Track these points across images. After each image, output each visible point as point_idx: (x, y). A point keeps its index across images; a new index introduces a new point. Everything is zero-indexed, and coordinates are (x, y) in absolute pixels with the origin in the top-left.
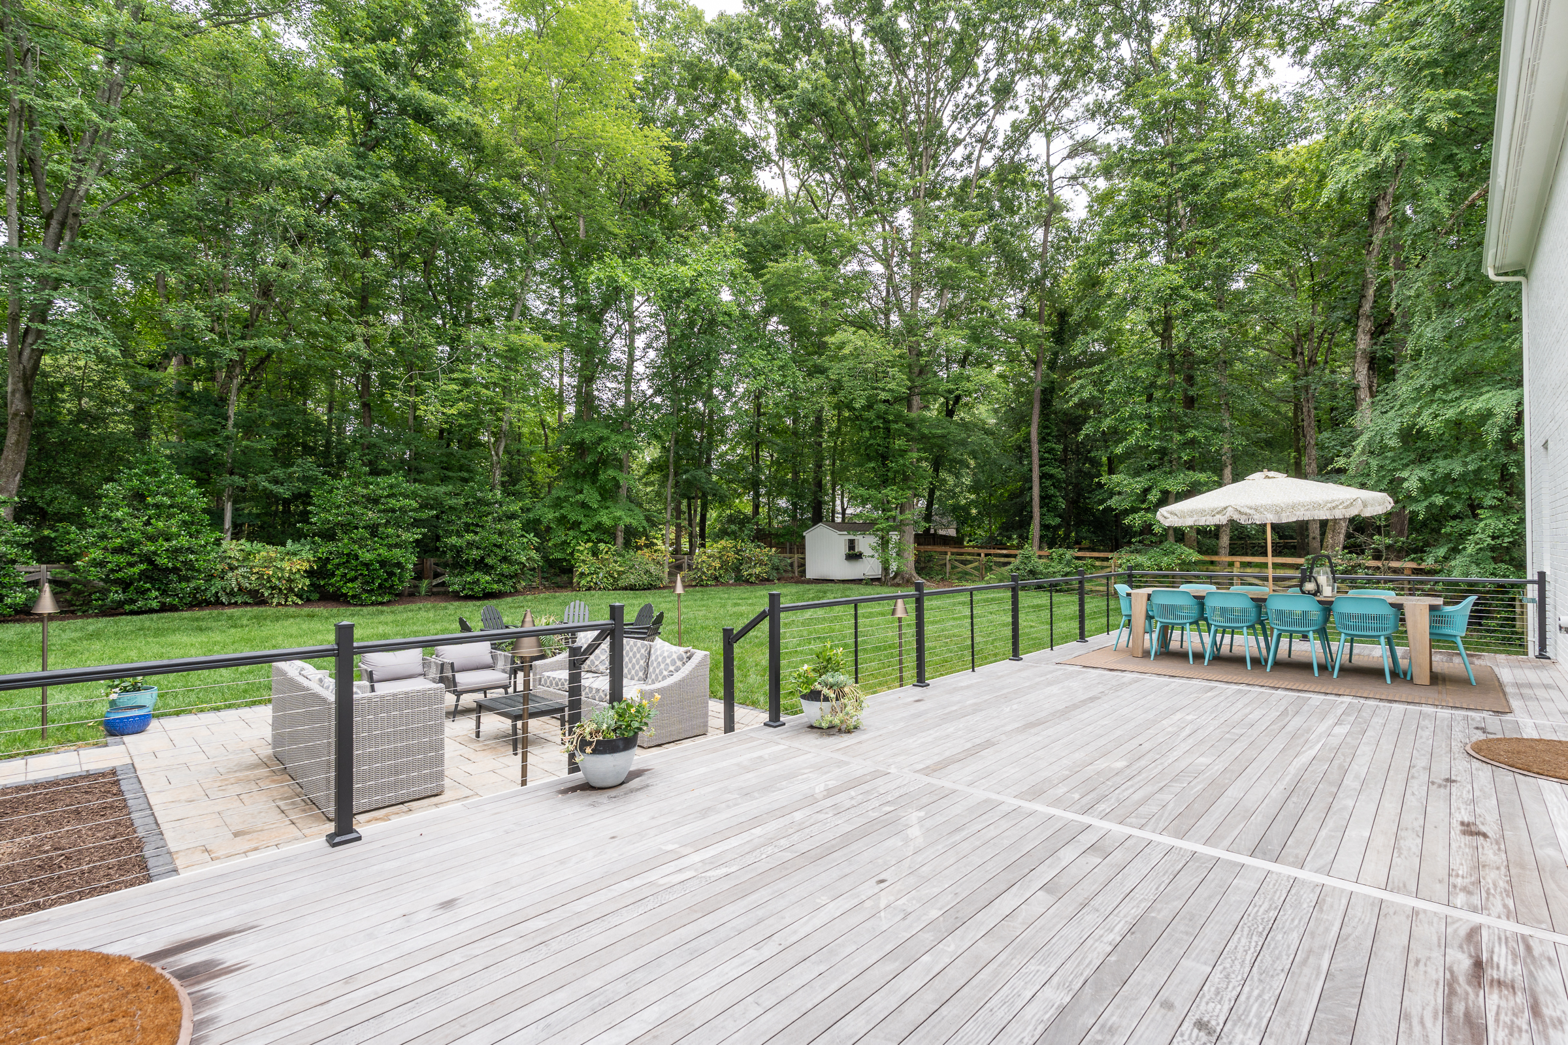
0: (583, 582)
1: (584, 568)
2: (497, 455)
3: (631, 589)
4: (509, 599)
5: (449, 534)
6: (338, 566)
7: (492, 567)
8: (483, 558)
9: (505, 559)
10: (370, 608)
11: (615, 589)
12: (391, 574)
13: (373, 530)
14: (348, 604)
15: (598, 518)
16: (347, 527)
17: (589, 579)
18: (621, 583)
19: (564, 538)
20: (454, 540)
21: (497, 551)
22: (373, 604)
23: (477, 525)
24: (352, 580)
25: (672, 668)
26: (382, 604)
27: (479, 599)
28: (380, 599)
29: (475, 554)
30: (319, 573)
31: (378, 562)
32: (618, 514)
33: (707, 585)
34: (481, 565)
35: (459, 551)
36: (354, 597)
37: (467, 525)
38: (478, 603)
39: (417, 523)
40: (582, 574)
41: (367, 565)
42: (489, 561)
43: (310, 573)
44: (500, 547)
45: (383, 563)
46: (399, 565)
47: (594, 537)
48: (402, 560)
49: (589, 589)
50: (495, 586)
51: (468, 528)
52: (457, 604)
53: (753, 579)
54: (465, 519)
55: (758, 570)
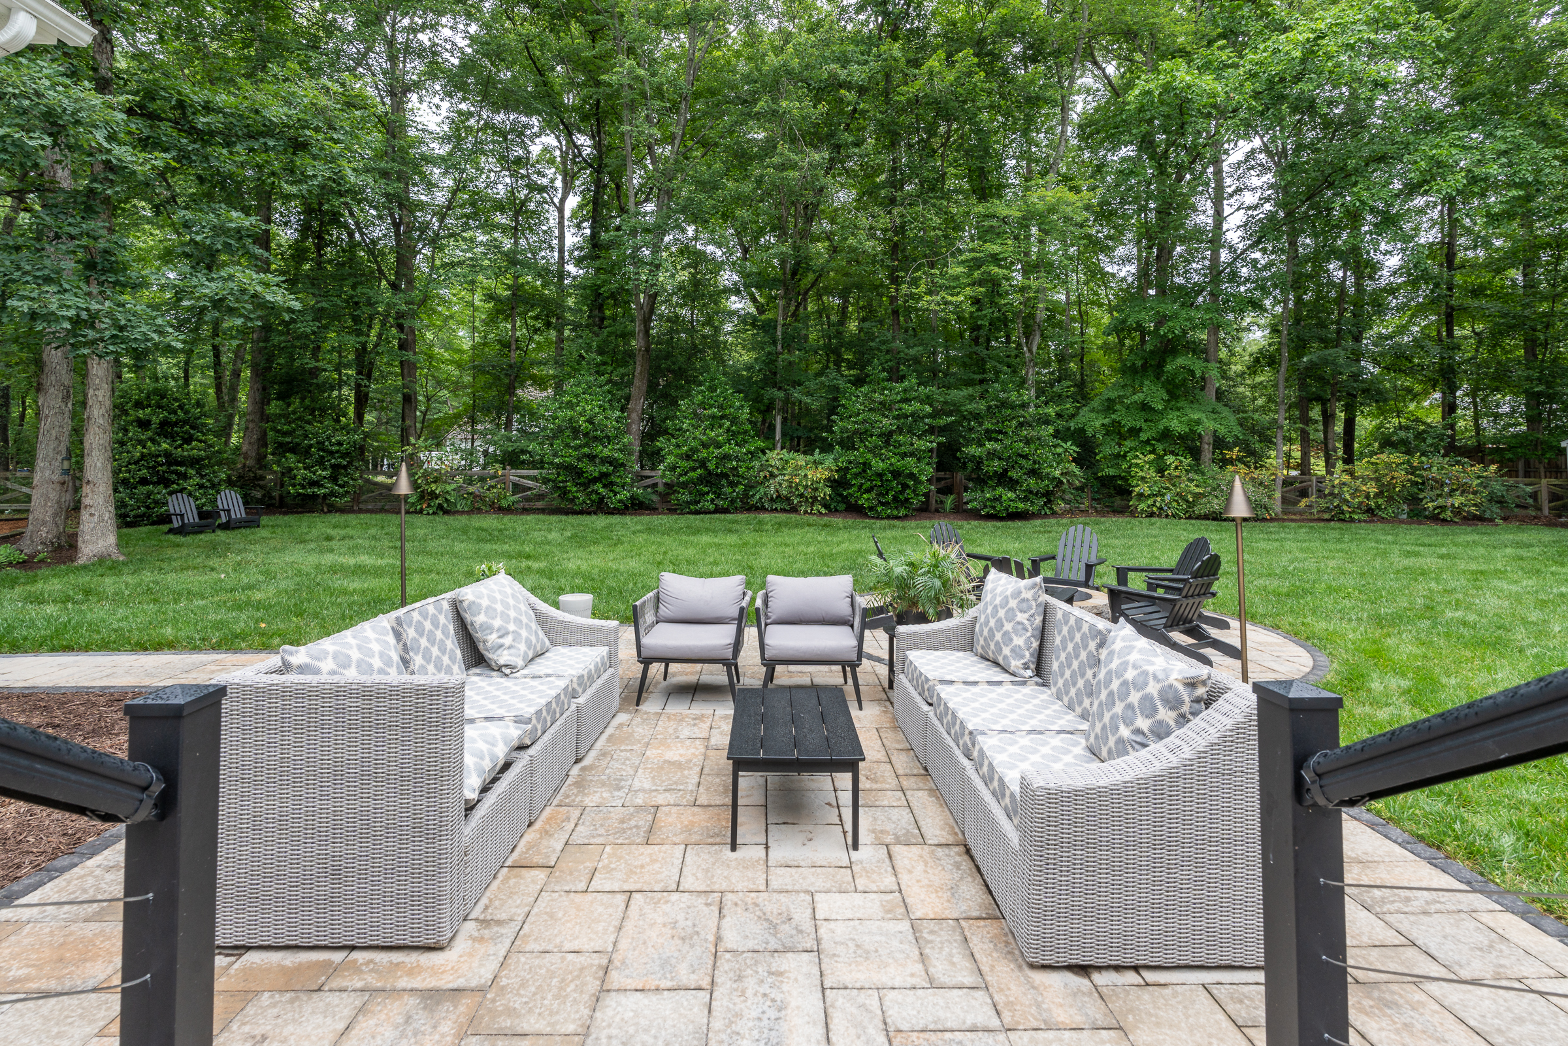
0: (1142, 506)
1: (1144, 488)
2: (1030, 351)
3: (1214, 519)
4: (1038, 522)
5: (969, 442)
6: (856, 475)
7: (1017, 482)
8: (1006, 471)
9: (1033, 473)
10: (885, 522)
11: (1190, 518)
12: (905, 486)
13: (887, 437)
14: (866, 516)
15: (1164, 423)
16: (863, 435)
17: (1150, 502)
18: (1197, 510)
19: (1117, 449)
20: (973, 450)
21: (1023, 462)
22: (889, 517)
23: (1000, 432)
24: (868, 491)
25: (1143, 724)
26: (897, 518)
27: (1001, 519)
28: (895, 512)
29: (996, 465)
30: (838, 484)
31: (892, 472)
32: (1196, 416)
33: (1352, 520)
34: (1003, 479)
35: (979, 462)
36: (871, 508)
37: (987, 431)
38: (999, 524)
39: (931, 430)
40: (1141, 495)
41: (880, 475)
42: (1013, 474)
43: (831, 483)
44: (1025, 457)
45: (896, 474)
46: (912, 476)
47: (1160, 448)
48: (915, 471)
49: (1152, 515)
50: (1021, 505)
51: (989, 435)
52: (976, 523)
53: (1448, 515)
54: (988, 425)
55: (1457, 500)
